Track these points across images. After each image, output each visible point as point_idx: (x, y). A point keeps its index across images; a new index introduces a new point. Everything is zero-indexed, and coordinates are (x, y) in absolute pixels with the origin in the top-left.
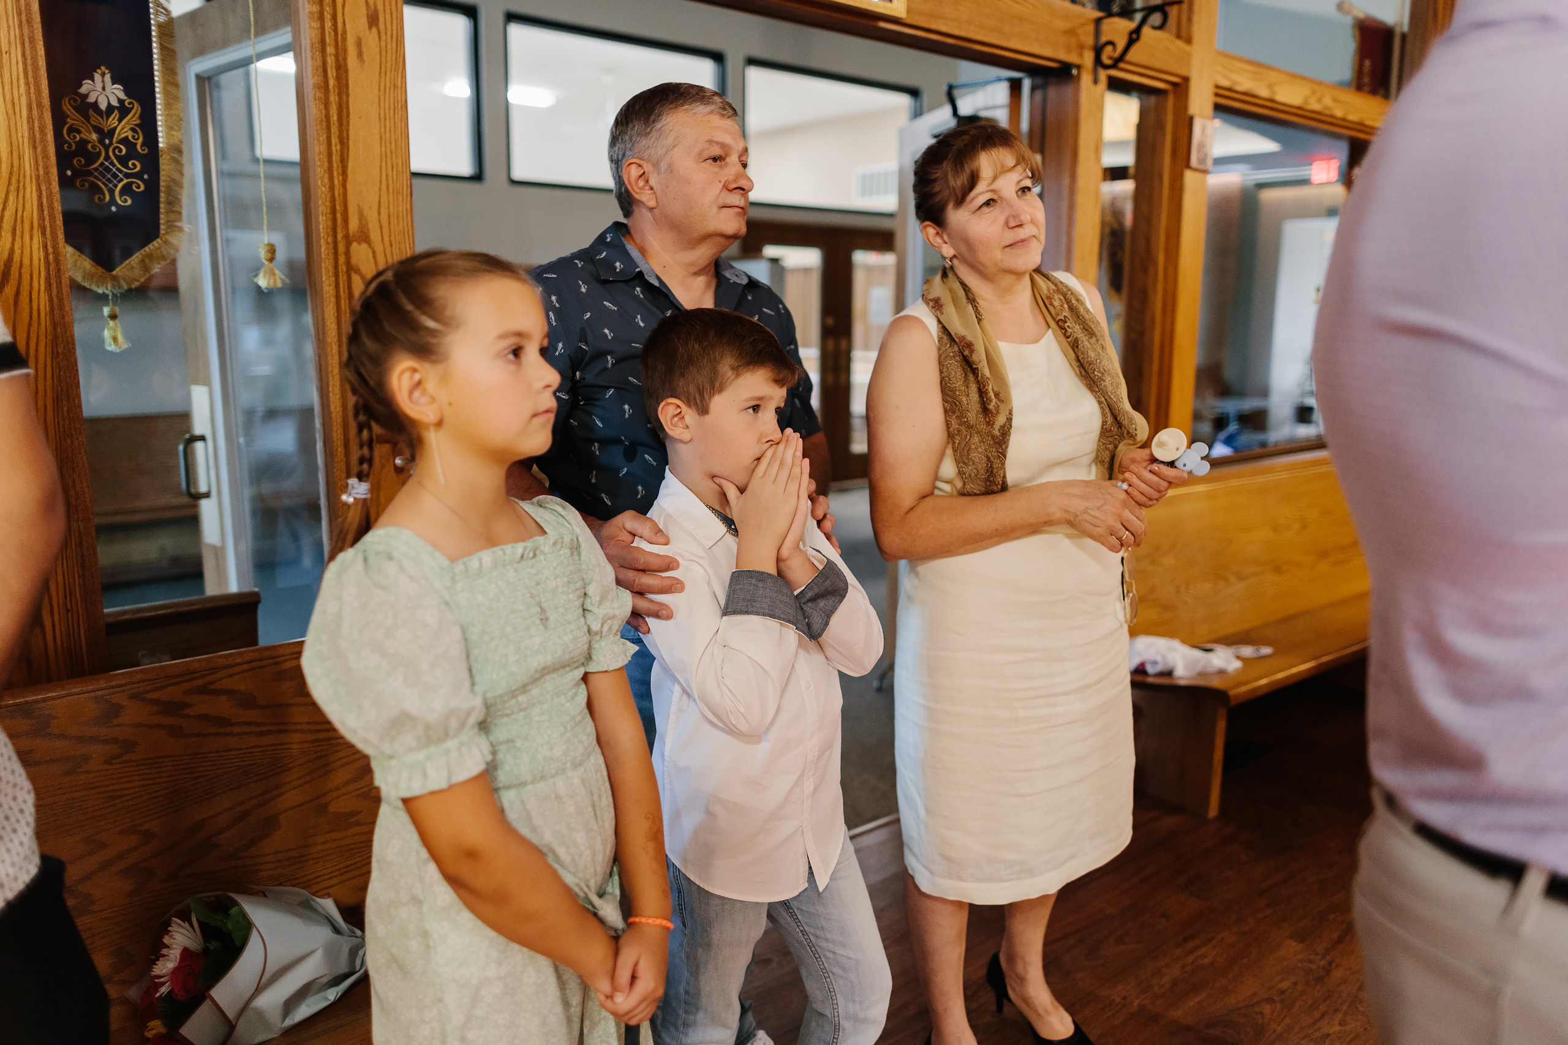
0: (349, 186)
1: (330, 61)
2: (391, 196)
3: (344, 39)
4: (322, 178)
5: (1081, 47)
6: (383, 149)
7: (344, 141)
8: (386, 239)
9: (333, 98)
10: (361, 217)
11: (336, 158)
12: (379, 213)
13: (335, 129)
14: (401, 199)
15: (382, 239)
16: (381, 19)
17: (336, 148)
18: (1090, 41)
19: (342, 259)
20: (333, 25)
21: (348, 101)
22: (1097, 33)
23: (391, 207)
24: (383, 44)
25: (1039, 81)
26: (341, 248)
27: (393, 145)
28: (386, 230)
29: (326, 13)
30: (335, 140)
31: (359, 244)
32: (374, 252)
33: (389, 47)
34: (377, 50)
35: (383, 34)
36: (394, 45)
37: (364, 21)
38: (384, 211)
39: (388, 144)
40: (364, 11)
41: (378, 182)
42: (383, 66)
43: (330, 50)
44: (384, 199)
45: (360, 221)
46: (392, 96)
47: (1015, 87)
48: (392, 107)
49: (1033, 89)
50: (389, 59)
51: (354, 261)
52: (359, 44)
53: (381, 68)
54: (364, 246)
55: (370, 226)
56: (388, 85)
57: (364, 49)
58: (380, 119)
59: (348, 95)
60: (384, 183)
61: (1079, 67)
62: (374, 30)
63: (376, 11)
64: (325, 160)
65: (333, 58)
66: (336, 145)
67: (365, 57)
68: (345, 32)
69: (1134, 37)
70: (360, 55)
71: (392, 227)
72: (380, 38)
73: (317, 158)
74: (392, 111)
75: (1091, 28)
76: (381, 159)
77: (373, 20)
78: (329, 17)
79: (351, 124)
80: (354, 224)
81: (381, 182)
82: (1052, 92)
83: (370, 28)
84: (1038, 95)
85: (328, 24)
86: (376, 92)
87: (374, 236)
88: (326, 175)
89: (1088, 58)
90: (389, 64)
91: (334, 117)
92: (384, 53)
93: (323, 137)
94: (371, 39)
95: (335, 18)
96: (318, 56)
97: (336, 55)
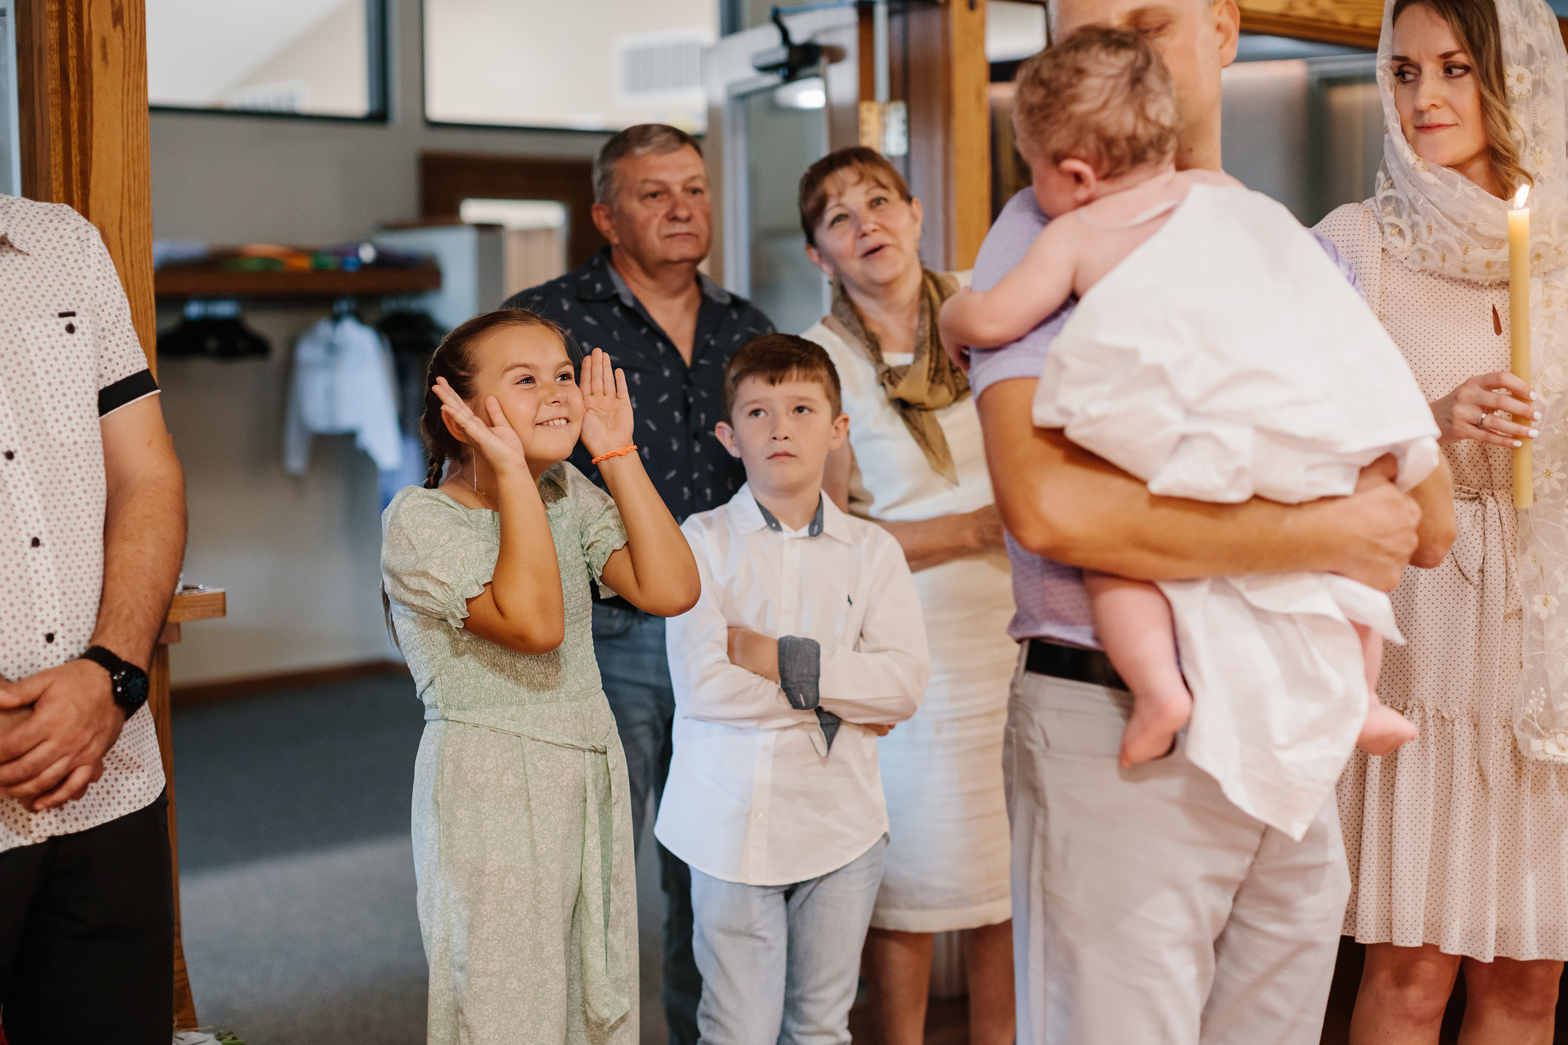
1: (72, 64)
2: (132, 209)
3: (90, 42)
6: (126, 157)
7: (85, 152)
9: (74, 105)
11: (75, 171)
12: (121, 230)
13: (75, 139)
14: (142, 213)
15: (124, 260)
16: (126, 17)
17: (76, 159)
20: (76, 25)
21: (92, 107)
23: (133, 224)
24: (127, 42)
27: (136, 153)
28: (127, 249)
29: (69, 13)
30: (75, 151)
33: (133, 45)
34: (121, 49)
35: (127, 35)
36: (138, 43)
37: (109, 19)
38: (125, 227)
39: (130, 153)
40: (109, 9)
41: (120, 194)
42: (127, 67)
43: (72, 52)
44: (126, 215)
46: (135, 97)
48: (135, 110)
50: (133, 58)
52: (104, 45)
53: (124, 69)
56: (131, 87)
57: (108, 50)
58: (123, 125)
59: (92, 102)
60: (126, 196)
62: (119, 28)
63: (121, 7)
64: (61, 172)
65: (74, 60)
66: (76, 156)
67: (110, 58)
68: (90, 33)
70: (105, 56)
71: (133, 244)
72: (124, 36)
73: (53, 171)
74: (135, 115)
76: (123, 169)
77: (118, 17)
78: (72, 17)
79: (94, 133)
81: (123, 195)
83: (115, 26)
85: (71, 24)
86: (120, 94)
88: (62, 190)
90: (132, 64)
91: (75, 126)
92: (127, 52)
93: (59, 148)
94: (116, 39)
95: (79, 18)
96: (56, 57)
97: (80, 58)
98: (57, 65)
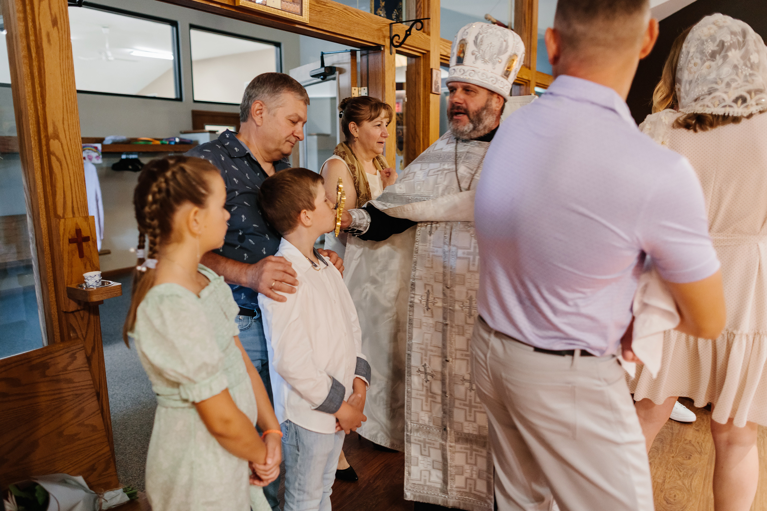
0: (47, 110)
1: (32, 44)
2: (69, 114)
3: (40, 33)
4: (30, 105)
5: (384, 37)
6: (64, 90)
7: (42, 86)
8: (68, 137)
9: (35, 63)
10: (54, 127)
11: (38, 95)
12: (63, 124)
13: (37, 80)
14: (74, 116)
15: (66, 137)
16: (59, 23)
17: (38, 90)
18: (388, 34)
19: (44, 148)
20: (33, 25)
21: (44, 65)
22: (391, 30)
23: (69, 121)
24: (61, 35)
25: (364, 52)
26: (44, 142)
27: (69, 88)
28: (67, 133)
29: (28, 18)
30: (37, 86)
31: (54, 140)
32: (62, 144)
34: (58, 38)
35: (60, 31)
36: (66, 36)
37: (50, 23)
38: (66, 123)
39: (66, 88)
40: (50, 17)
41: (62, 108)
42: (61, 47)
43: (32, 38)
44: (65, 117)
45: (54, 128)
46: (67, 62)
47: (353, 54)
48: (67, 68)
49: (361, 56)
50: (64, 43)
51: (52, 149)
52: (48, 35)
53: (60, 48)
54: (57, 141)
55: (59, 131)
56: (64, 57)
57: (51, 38)
58: (61, 75)
59: (44, 62)
60: (65, 108)
61: (384, 46)
62: (56, 28)
63: (56, 18)
64: (31, 96)
65: (34, 42)
66: (38, 88)
67: (52, 42)
68: (40, 29)
69: (408, 33)
70: (49, 41)
71: (70, 130)
72: (59, 32)
73: (27, 95)
74: (67, 70)
75: (388, 28)
76: (63, 96)
77: (55, 23)
78: (30, 20)
79: (46, 77)
80: (50, 130)
81: (63, 108)
82: (371, 57)
83: (53, 27)
84: (365, 58)
85: (30, 24)
86: (58, 60)
87: (62, 136)
88: (32, 104)
89: (387, 42)
90: (64, 46)
91: (36, 74)
92: (61, 40)
93: (29, 84)
94: (54, 33)
95: (34, 21)
96: (24, 40)
97: (36, 41)
98: (25, 44)
